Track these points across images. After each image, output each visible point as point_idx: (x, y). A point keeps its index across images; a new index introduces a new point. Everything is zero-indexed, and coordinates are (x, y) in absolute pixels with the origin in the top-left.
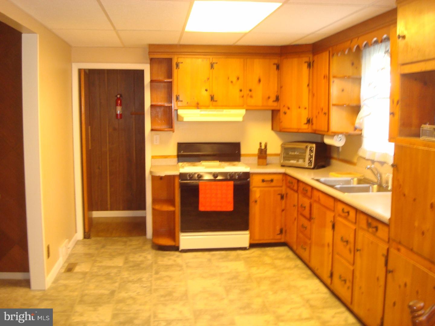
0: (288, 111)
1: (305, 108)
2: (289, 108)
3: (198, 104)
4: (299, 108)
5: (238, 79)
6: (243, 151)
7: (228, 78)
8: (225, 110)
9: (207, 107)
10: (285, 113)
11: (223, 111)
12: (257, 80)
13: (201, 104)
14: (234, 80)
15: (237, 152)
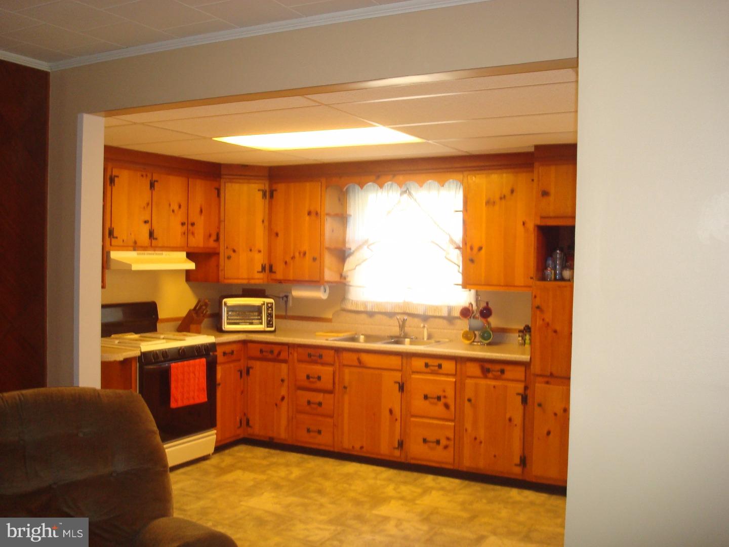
0: (233, 255)
1: (260, 251)
2: (234, 251)
3: (135, 242)
4: (251, 250)
5: (180, 207)
6: (162, 314)
7: (170, 205)
8: (165, 253)
9: (144, 248)
10: (229, 258)
11: (162, 254)
12: (199, 210)
13: (139, 244)
14: (176, 208)
15: (154, 316)
